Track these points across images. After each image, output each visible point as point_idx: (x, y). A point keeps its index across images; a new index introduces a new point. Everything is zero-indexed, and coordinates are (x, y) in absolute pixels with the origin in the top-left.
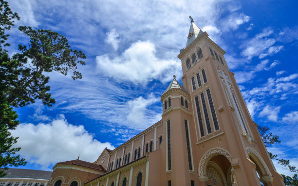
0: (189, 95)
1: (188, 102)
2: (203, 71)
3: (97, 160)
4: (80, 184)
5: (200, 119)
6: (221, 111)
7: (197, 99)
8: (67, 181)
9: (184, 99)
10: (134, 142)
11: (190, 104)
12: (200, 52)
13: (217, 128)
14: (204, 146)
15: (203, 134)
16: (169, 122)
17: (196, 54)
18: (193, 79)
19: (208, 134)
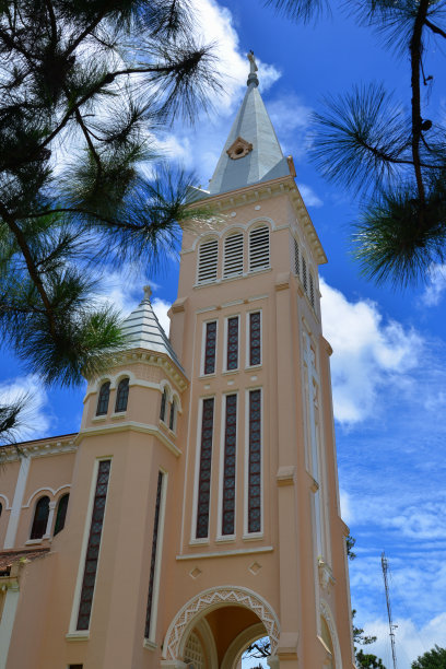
0: (187, 382)
1: (179, 408)
2: (255, 317)
5: (205, 481)
6: (286, 482)
7: (208, 404)
9: (172, 393)
11: (183, 416)
12: (261, 238)
13: (254, 525)
14: (198, 571)
15: (202, 531)
16: (105, 465)
17: (247, 241)
18: (211, 327)
19: (219, 536)
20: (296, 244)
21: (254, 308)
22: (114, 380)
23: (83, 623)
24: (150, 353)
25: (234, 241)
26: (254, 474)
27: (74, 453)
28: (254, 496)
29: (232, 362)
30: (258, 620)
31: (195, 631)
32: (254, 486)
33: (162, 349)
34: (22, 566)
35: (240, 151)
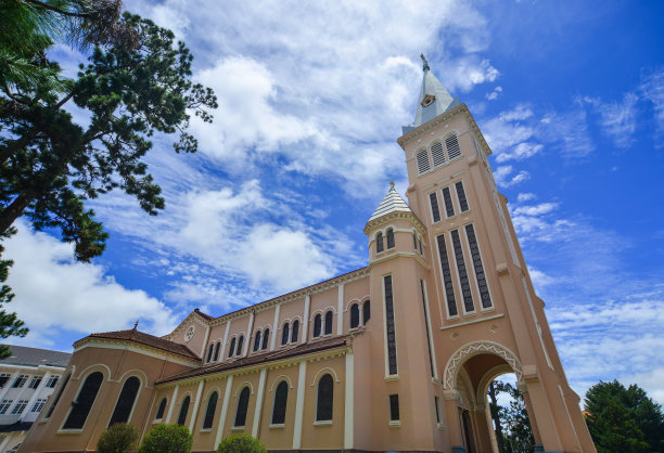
0: (425, 228)
1: (423, 243)
2: (459, 186)
3: (172, 334)
4: (144, 385)
5: (448, 282)
6: (504, 273)
7: (441, 239)
8: (116, 375)
9: (418, 234)
10: (281, 306)
11: (427, 248)
12: (452, 142)
13: (486, 303)
14: (456, 335)
15: (453, 311)
16: (388, 280)
17: (444, 145)
18: (433, 197)
19: (465, 313)
20: (475, 143)
21: (457, 180)
22: (384, 232)
23: (393, 370)
24: (402, 213)
25: (436, 148)
26: (480, 273)
27: (367, 278)
28: (482, 285)
29: (450, 212)
30: (505, 362)
31: (459, 375)
32: (481, 281)
33: (408, 210)
34: (352, 339)
35: (428, 102)
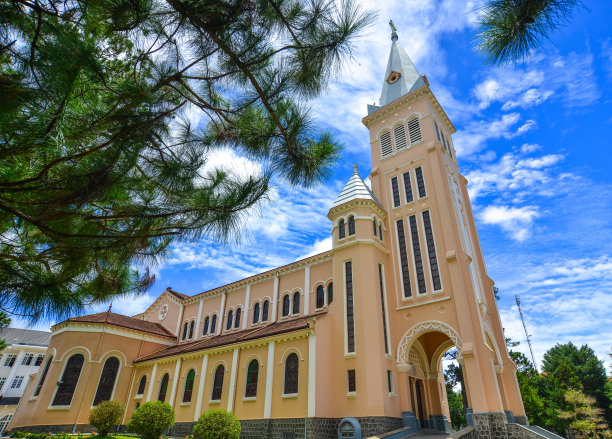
0: (386, 213)
1: (384, 228)
2: (419, 171)
3: (146, 313)
4: (123, 363)
5: (405, 265)
6: (452, 260)
7: (400, 224)
8: (96, 356)
9: (379, 220)
10: (252, 286)
11: (387, 232)
12: (414, 125)
13: (437, 286)
14: (409, 315)
15: (408, 293)
16: (348, 265)
17: (406, 128)
18: (394, 181)
19: (418, 295)
20: (436, 124)
21: (417, 165)
22: (346, 219)
23: (351, 348)
24: (363, 201)
25: (399, 129)
26: (433, 258)
27: (331, 261)
28: (435, 271)
29: (409, 198)
30: (448, 338)
31: (413, 347)
32: (433, 264)
33: (369, 197)
34: (314, 322)
35: (394, 78)
